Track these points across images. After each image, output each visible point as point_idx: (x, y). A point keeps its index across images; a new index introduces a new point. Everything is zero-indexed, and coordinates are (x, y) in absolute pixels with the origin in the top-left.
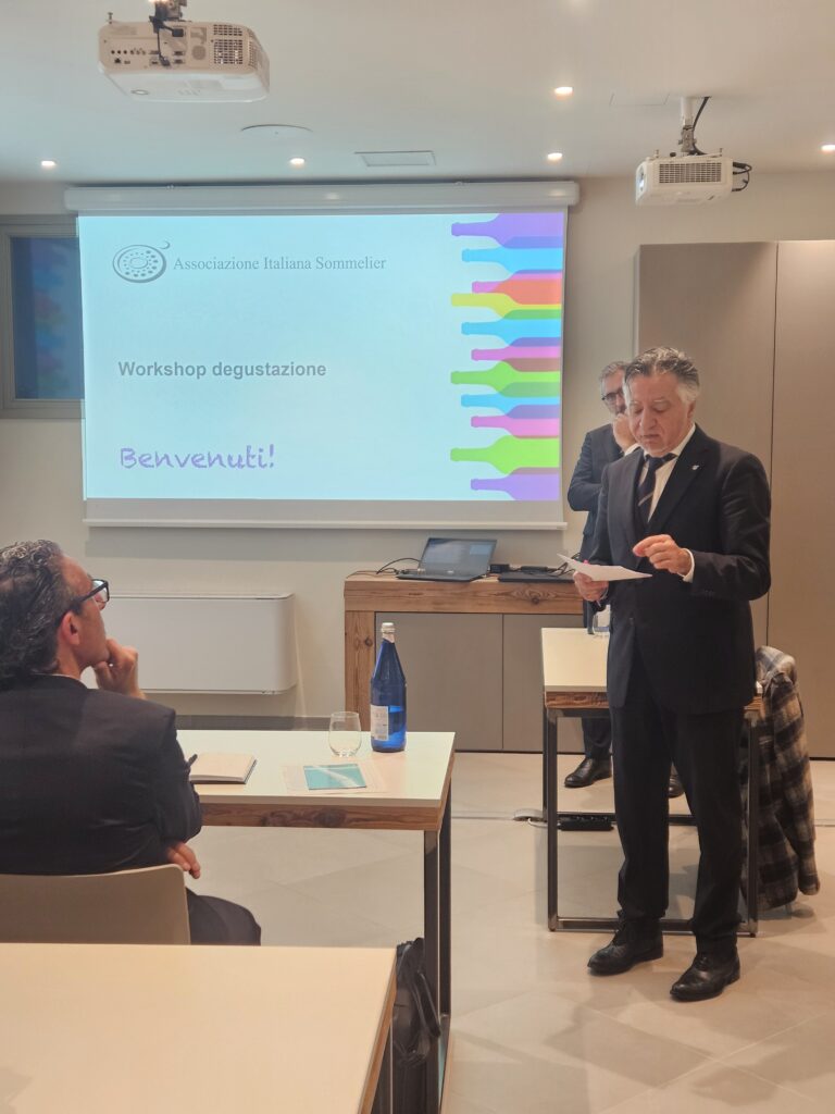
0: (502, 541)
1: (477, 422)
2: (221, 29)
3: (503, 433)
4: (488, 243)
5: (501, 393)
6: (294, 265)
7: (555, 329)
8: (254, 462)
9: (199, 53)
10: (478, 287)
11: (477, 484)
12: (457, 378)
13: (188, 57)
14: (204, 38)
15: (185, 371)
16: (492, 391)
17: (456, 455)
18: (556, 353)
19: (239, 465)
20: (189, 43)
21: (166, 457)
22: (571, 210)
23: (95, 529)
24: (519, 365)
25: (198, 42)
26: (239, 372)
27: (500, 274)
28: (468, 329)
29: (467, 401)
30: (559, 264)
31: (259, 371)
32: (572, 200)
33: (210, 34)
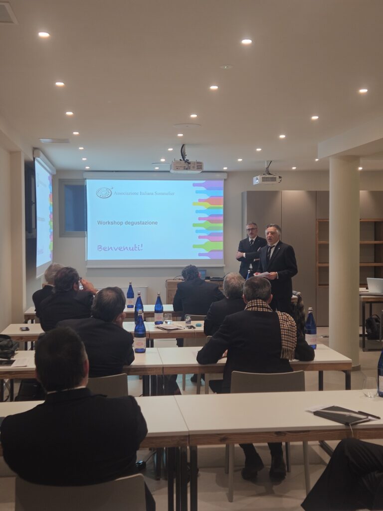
0: (208, 271)
1: (200, 237)
2: (198, 163)
3: (207, 240)
4: (202, 189)
5: (207, 229)
6: (148, 194)
7: (222, 212)
8: (137, 249)
9: (194, 167)
10: (200, 200)
11: (200, 255)
12: (194, 225)
13: (191, 168)
14: (195, 164)
15: (117, 223)
16: (205, 229)
17: (194, 246)
18: (222, 218)
19: (133, 250)
20: (191, 165)
21: (111, 248)
22: (225, 180)
23: (89, 269)
24: (211, 221)
25: (193, 165)
26: (133, 224)
27: (206, 197)
28: (197, 212)
29: (197, 231)
30: (222, 194)
31: (138, 223)
32: (226, 178)
33: (196, 164)
